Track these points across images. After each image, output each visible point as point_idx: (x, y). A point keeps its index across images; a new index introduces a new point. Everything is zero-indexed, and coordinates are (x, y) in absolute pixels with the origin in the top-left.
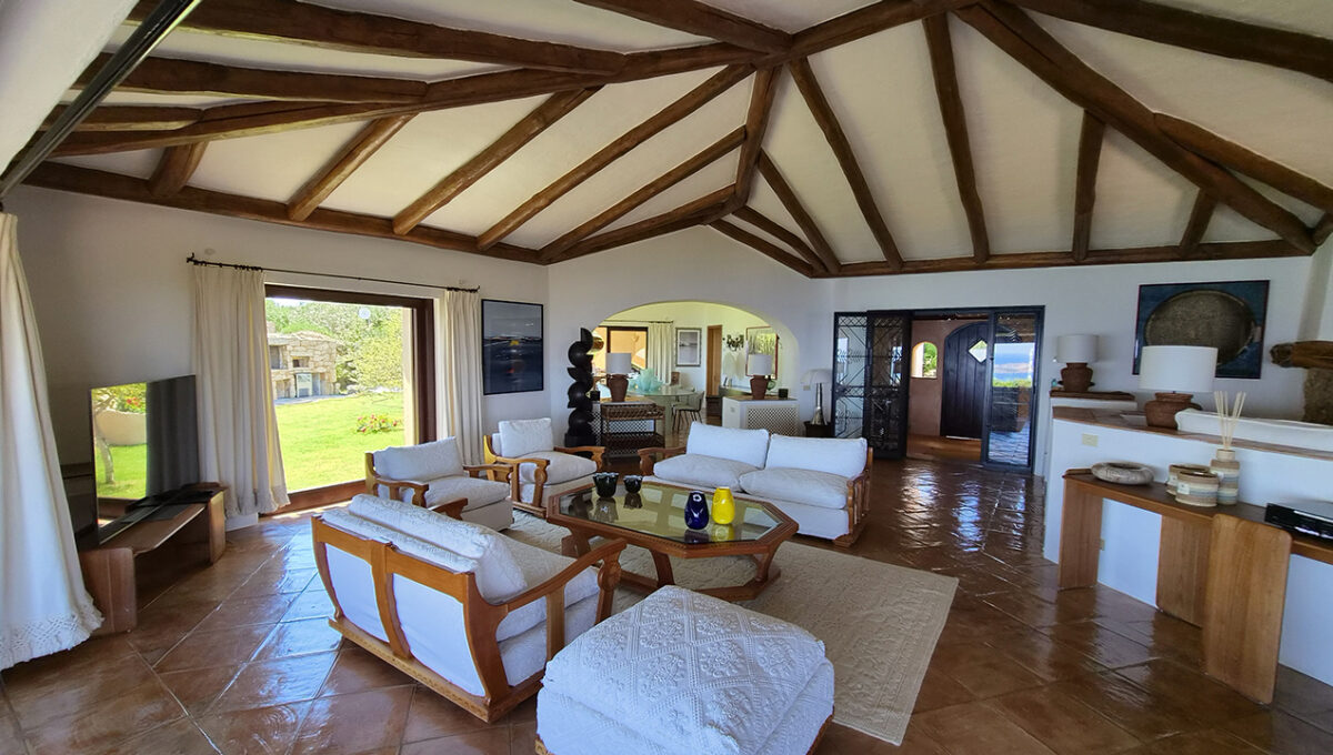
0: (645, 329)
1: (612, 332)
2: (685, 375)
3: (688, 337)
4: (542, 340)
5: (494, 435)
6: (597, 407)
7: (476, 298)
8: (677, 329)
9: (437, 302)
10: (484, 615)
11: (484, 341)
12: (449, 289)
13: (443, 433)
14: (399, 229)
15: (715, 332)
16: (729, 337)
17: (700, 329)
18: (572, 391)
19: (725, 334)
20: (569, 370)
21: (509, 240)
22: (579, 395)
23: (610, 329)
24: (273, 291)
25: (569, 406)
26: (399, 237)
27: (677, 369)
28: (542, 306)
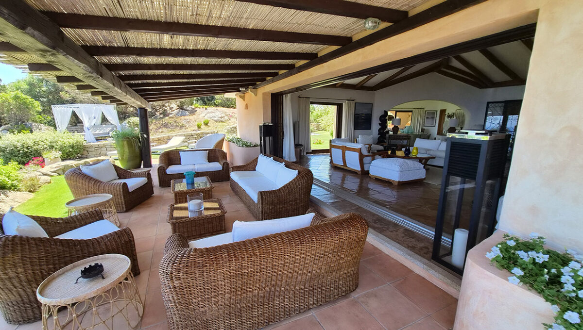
0: (411, 111)
1: (397, 113)
2: (428, 130)
3: (431, 115)
4: (371, 115)
5: (358, 139)
6: (387, 136)
7: (354, 102)
8: (426, 111)
9: (344, 104)
10: (362, 157)
11: (355, 115)
12: (347, 100)
13: (343, 136)
14: (337, 86)
15: (443, 112)
16: (448, 114)
17: (437, 111)
18: (379, 130)
19: (447, 113)
20: (379, 123)
21: (365, 85)
22: (382, 131)
23: (396, 112)
24: (312, 103)
25: (378, 134)
26: (337, 87)
27: (424, 128)
28: (372, 104)
